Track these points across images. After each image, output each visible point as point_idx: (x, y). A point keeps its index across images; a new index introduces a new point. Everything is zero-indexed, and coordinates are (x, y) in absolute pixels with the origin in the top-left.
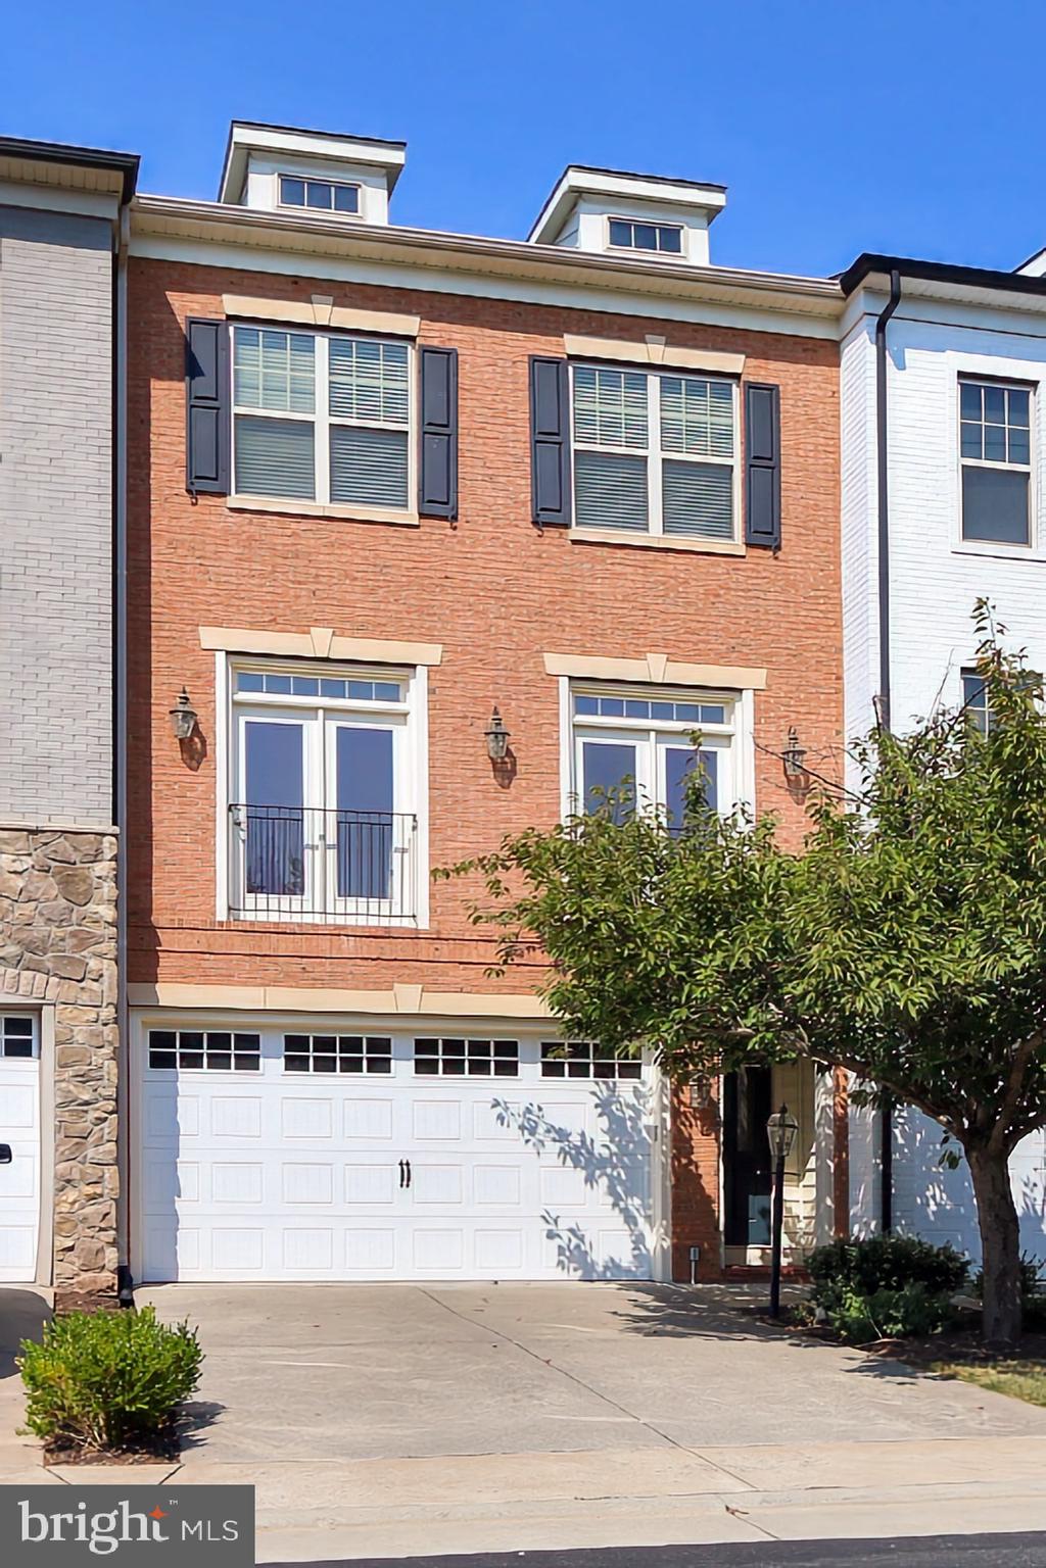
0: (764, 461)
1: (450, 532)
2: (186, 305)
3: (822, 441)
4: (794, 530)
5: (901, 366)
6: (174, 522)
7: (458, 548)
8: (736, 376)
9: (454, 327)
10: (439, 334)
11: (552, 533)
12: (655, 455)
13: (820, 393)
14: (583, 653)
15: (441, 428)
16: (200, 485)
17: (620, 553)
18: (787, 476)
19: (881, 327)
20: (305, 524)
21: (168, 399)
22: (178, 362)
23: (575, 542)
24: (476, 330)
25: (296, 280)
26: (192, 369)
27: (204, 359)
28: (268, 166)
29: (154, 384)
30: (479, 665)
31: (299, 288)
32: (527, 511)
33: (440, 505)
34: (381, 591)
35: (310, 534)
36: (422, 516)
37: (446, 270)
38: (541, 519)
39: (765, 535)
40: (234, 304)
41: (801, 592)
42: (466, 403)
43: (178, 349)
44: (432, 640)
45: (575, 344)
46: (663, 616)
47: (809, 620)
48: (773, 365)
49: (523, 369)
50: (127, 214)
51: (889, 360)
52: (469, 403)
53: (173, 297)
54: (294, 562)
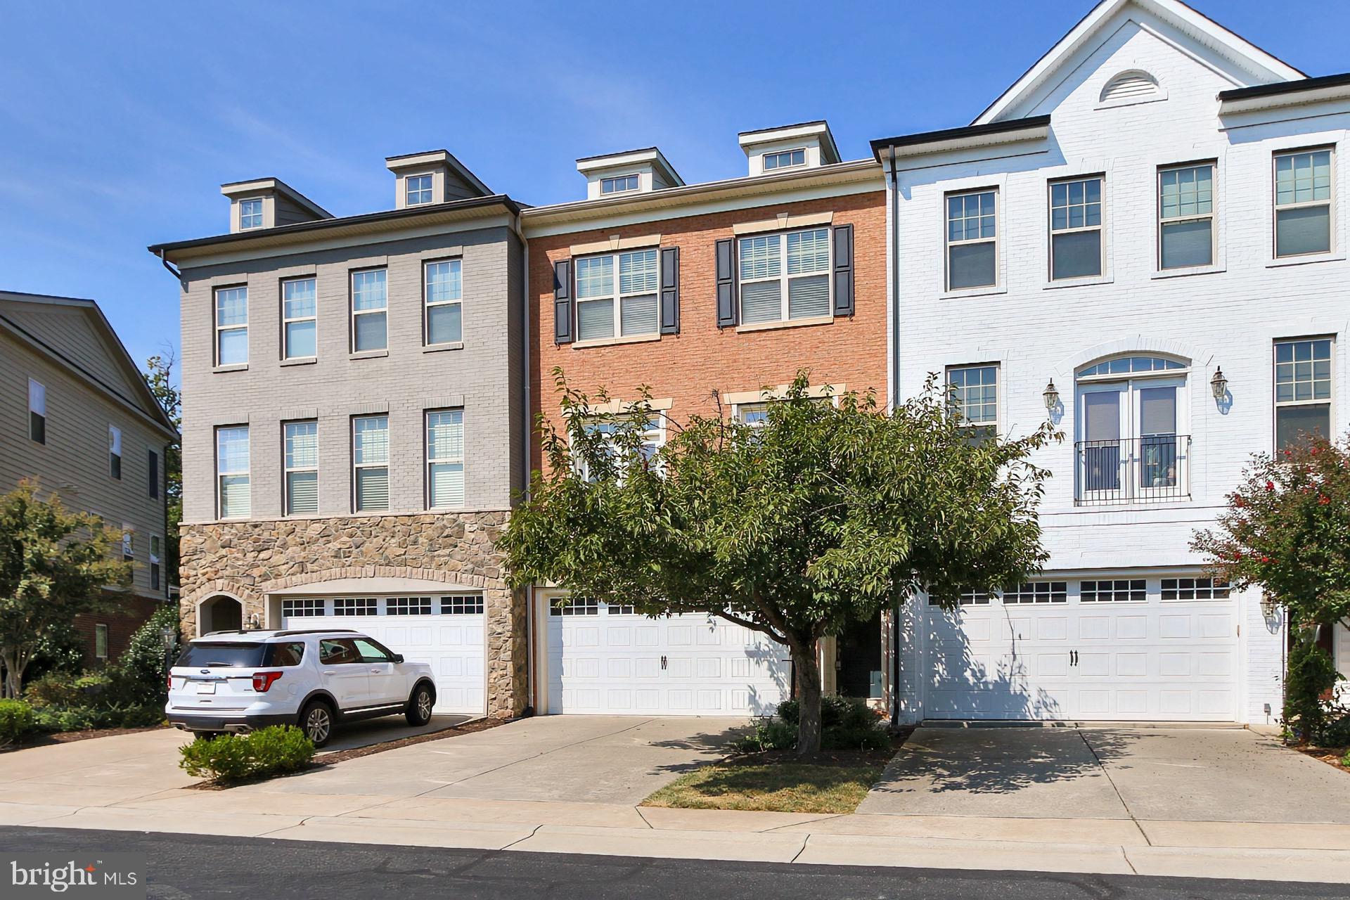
0: (845, 268)
1: (676, 340)
2: (554, 255)
3: (879, 249)
4: (863, 303)
5: (908, 197)
6: (550, 360)
7: (681, 347)
8: (829, 224)
9: (677, 235)
10: (669, 241)
11: (727, 331)
12: (784, 278)
13: (877, 222)
14: (744, 391)
15: (671, 288)
16: (560, 340)
17: (764, 334)
18: (858, 274)
19: (894, 179)
20: (608, 349)
21: (547, 302)
22: (552, 283)
23: (739, 333)
24: (689, 234)
25: (602, 231)
26: (557, 286)
27: (562, 280)
28: (596, 177)
29: (541, 296)
30: (691, 405)
31: (604, 234)
32: (715, 322)
33: (671, 326)
34: (643, 376)
35: (610, 354)
36: (662, 334)
37: (673, 207)
38: (721, 324)
39: (846, 309)
40: (576, 249)
41: (867, 337)
42: (684, 272)
43: (551, 277)
44: (666, 395)
45: (740, 228)
46: (787, 364)
47: (871, 352)
48: (850, 213)
49: (713, 249)
50: (519, 220)
51: (900, 195)
52: (686, 272)
53: (550, 254)
54: (603, 369)
